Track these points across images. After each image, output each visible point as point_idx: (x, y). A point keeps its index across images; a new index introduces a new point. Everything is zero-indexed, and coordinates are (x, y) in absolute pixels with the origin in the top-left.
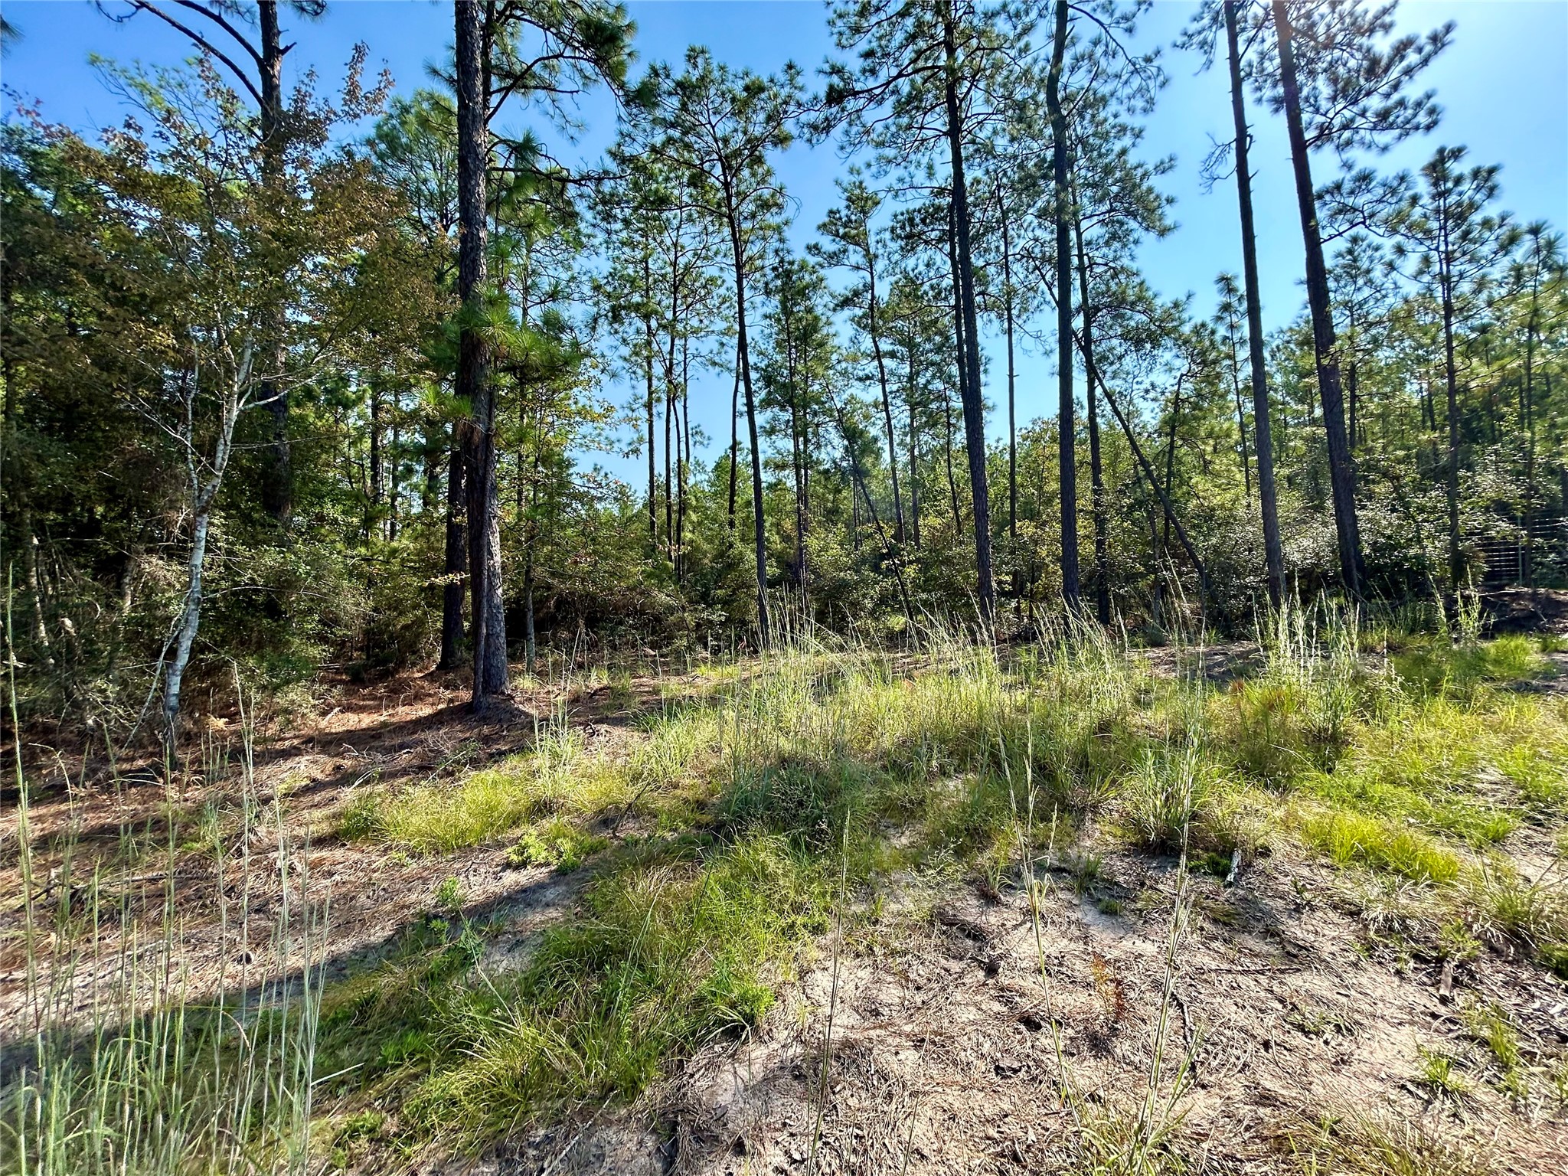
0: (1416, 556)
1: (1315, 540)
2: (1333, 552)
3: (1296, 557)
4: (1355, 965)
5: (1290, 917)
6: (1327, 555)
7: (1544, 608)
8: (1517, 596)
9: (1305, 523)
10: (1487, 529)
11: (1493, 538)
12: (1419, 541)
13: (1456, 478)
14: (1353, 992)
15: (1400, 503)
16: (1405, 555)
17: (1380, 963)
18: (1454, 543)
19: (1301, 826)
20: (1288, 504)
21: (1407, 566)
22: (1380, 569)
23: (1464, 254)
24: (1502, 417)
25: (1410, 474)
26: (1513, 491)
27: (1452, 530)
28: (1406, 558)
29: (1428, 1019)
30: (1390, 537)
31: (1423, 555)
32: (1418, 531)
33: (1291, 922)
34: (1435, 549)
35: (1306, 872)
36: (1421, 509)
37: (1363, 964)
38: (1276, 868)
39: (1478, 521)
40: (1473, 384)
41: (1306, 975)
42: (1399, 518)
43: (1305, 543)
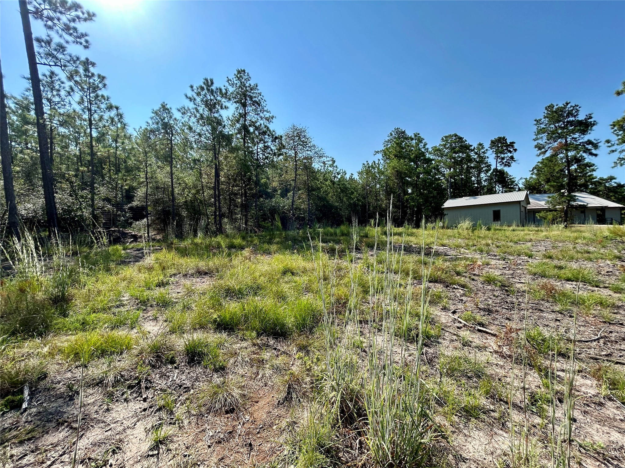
0: (80, 215)
1: (34, 205)
2: (43, 211)
3: (23, 212)
4: (108, 410)
5: (68, 406)
6: (40, 212)
7: (122, 235)
8: (114, 231)
9: (28, 195)
10: (103, 207)
11: (106, 211)
12: (81, 209)
13: (94, 187)
14: (112, 425)
15: (73, 193)
16: (76, 214)
17: (117, 401)
18: (93, 211)
19: (60, 351)
20: (18, 186)
21: (76, 219)
22: (64, 219)
23: (96, 104)
24: (104, 169)
25: (77, 182)
26: (111, 195)
27: (92, 206)
28: (76, 216)
29: (143, 413)
30: (69, 207)
31: (83, 215)
32: (80, 205)
33: (69, 409)
34: (86, 213)
35: (69, 375)
36: (82, 197)
37: (111, 406)
38: (52, 382)
39: (101, 204)
40: (99, 154)
41: (88, 434)
42: (73, 199)
43: (29, 206)
